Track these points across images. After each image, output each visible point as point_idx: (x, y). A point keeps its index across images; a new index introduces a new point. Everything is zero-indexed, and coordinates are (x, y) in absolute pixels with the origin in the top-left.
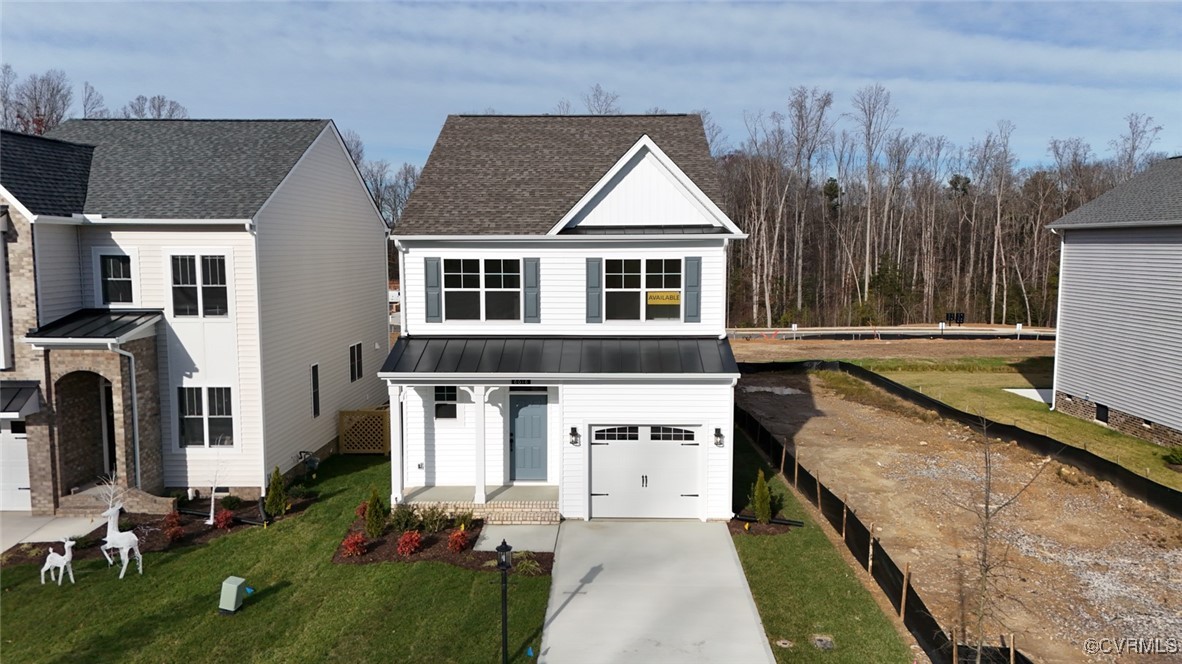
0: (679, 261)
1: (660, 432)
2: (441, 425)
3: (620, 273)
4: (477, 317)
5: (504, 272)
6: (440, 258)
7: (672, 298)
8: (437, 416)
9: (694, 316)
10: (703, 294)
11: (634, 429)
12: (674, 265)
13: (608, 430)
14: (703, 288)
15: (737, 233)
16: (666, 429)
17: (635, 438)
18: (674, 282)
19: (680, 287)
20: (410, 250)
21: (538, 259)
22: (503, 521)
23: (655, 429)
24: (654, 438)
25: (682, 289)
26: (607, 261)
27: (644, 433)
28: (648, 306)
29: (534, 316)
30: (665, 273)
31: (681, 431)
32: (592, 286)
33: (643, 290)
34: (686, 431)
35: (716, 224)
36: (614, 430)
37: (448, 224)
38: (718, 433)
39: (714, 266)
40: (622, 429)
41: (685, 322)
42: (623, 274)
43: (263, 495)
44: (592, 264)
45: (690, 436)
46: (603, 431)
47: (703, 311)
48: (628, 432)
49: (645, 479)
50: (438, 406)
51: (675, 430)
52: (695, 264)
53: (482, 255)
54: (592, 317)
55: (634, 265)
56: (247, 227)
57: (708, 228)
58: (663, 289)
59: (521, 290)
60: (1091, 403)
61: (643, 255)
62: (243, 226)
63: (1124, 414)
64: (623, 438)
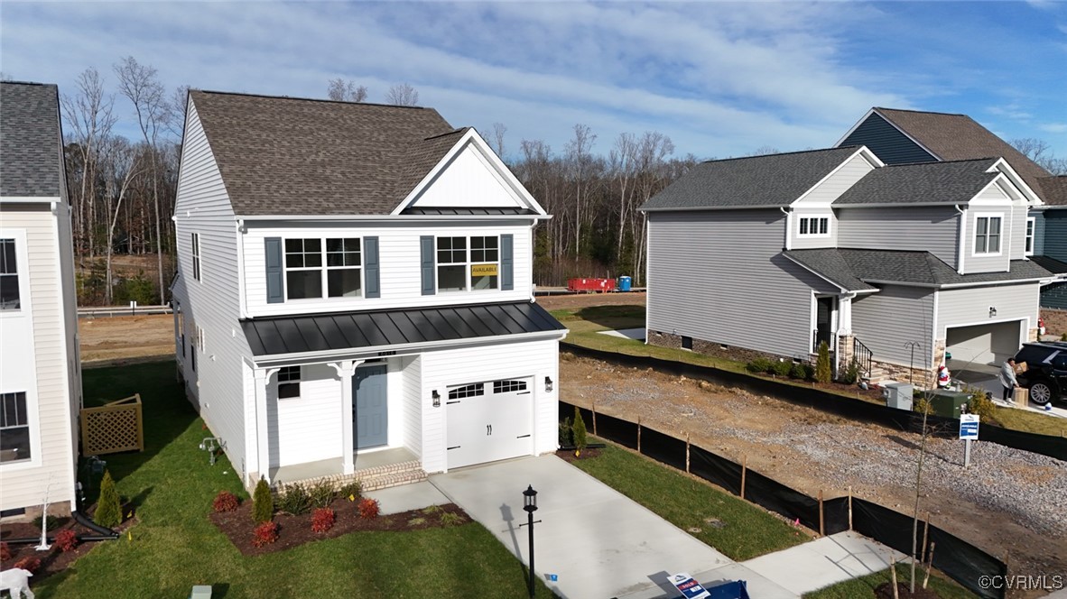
0: (497, 237)
1: (502, 386)
2: (284, 405)
3: (450, 248)
4: (320, 295)
5: (343, 250)
6: (280, 239)
7: (491, 270)
8: (280, 397)
9: (508, 285)
10: (515, 265)
11: (480, 385)
12: (492, 241)
13: (460, 390)
14: (515, 261)
15: (543, 214)
16: (505, 383)
17: (481, 393)
18: (493, 256)
19: (497, 260)
20: (249, 230)
21: (377, 238)
22: (376, 486)
23: (497, 383)
24: (496, 391)
25: (499, 262)
26: (438, 238)
27: (488, 388)
28: (472, 277)
29: (374, 291)
30: (486, 248)
31: (516, 383)
32: (426, 264)
33: (468, 263)
34: (520, 382)
35: (524, 206)
36: (464, 389)
37: (286, 203)
38: (548, 380)
39: (523, 240)
40: (471, 387)
41: (502, 290)
42: (452, 250)
43: (74, 508)
44: (426, 241)
45: (523, 387)
46: (456, 391)
47: (515, 280)
48: (475, 389)
49: (489, 427)
50: (280, 387)
51: (513, 383)
52: (508, 239)
53: (323, 234)
54: (427, 289)
55: (460, 241)
56: (53, 206)
57: (517, 210)
58: (485, 263)
59: (362, 267)
60: (678, 336)
61: (468, 233)
62: (49, 204)
63: (705, 342)
64: (471, 394)
